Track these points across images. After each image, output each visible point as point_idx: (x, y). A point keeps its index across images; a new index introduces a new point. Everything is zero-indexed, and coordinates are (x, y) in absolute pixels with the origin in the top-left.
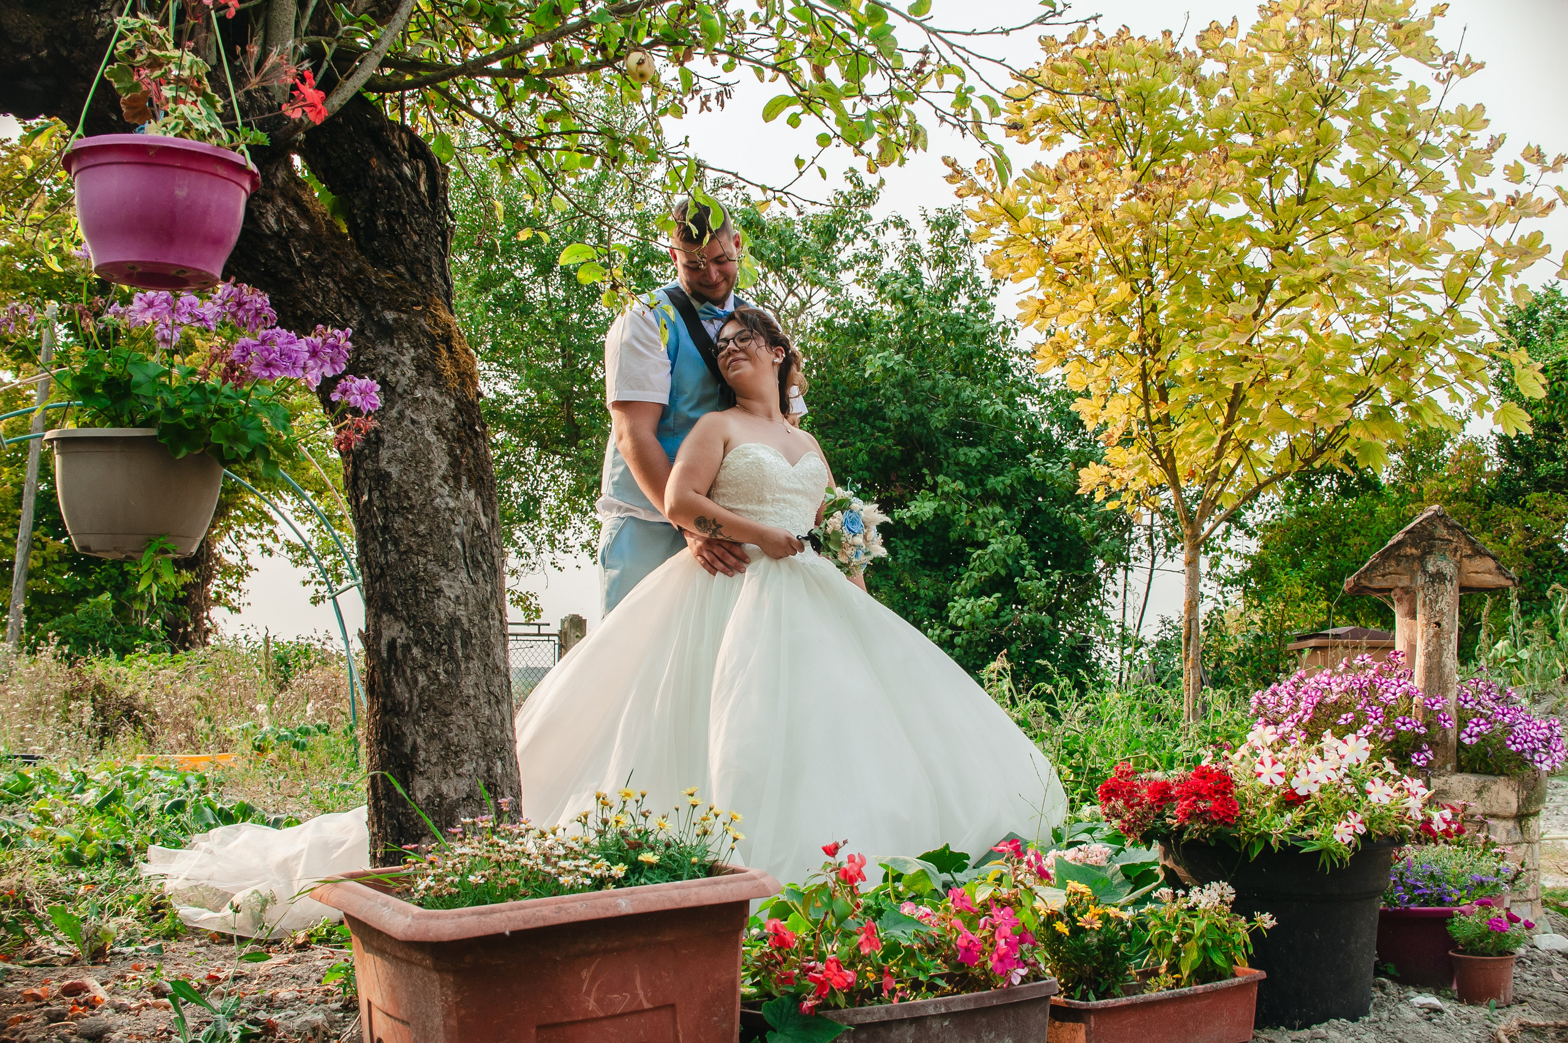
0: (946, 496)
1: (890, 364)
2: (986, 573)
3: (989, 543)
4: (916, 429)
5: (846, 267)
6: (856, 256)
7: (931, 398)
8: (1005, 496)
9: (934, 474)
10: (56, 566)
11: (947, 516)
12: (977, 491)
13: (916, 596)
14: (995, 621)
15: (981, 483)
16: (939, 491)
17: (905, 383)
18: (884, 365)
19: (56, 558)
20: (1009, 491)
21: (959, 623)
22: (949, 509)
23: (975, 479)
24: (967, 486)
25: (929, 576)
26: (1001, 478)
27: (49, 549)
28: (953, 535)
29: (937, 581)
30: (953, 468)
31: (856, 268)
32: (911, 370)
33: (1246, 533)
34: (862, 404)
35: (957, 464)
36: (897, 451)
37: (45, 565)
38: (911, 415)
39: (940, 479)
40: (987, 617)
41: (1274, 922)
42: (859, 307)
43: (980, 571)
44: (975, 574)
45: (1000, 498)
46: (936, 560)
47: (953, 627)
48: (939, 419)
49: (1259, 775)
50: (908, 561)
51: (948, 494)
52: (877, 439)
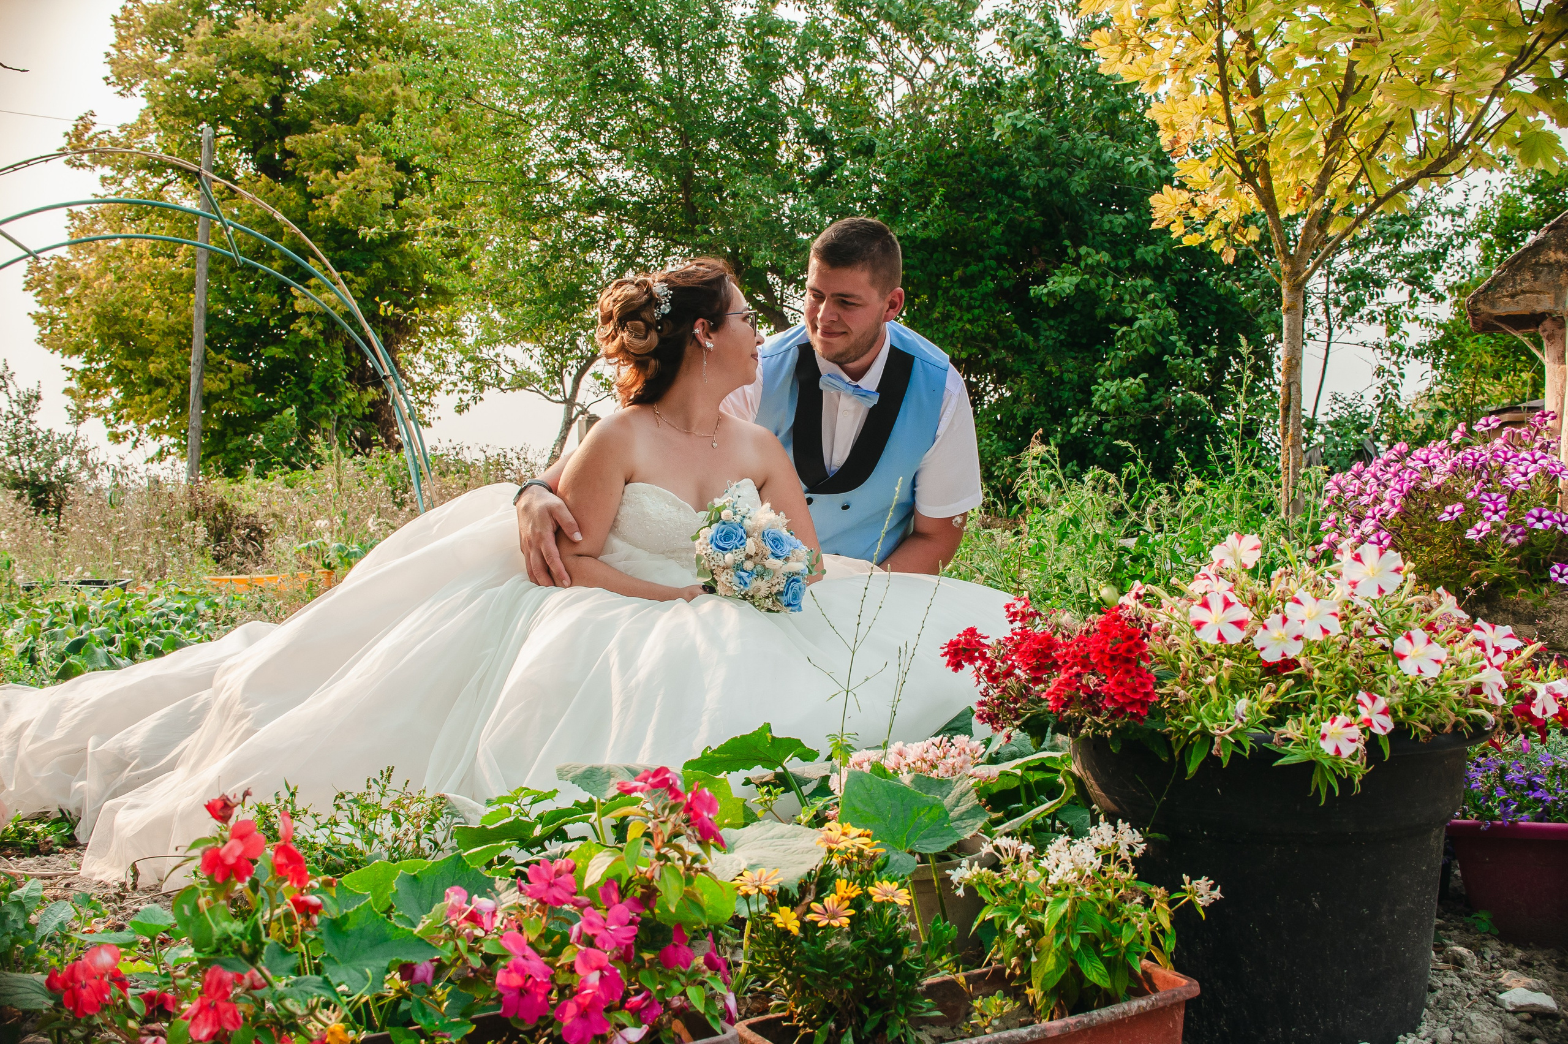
0: (1090, 270)
1: (1020, 124)
2: (1134, 352)
3: (1137, 319)
4: (1056, 195)
5: (985, 26)
6: (996, 13)
7: (1073, 162)
8: (1157, 266)
9: (1076, 246)
10: (242, 388)
11: (1092, 292)
12: (1125, 263)
13: (1060, 381)
14: (1147, 405)
15: (1131, 253)
16: (1082, 264)
17: (1042, 143)
18: (1014, 125)
19: (242, 380)
20: (1161, 262)
21: (1104, 408)
22: (1093, 284)
23: (1124, 249)
24: (1114, 257)
25: (1075, 358)
26: (1151, 247)
27: (235, 372)
28: (1100, 312)
29: (1084, 363)
30: (1100, 239)
31: (996, 27)
32: (1049, 130)
33: (1432, 296)
34: (999, 173)
35: (1104, 234)
36: (1038, 223)
37: (233, 386)
38: (1050, 180)
39: (1083, 250)
40: (1138, 401)
41: (1217, 894)
42: (989, 64)
43: (1127, 349)
44: (1122, 354)
45: (1151, 270)
46: (1084, 341)
47: (1100, 413)
48: (1079, 182)
49: (1199, 625)
50: (1050, 342)
51: (1092, 267)
52: (1015, 210)
